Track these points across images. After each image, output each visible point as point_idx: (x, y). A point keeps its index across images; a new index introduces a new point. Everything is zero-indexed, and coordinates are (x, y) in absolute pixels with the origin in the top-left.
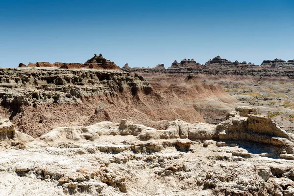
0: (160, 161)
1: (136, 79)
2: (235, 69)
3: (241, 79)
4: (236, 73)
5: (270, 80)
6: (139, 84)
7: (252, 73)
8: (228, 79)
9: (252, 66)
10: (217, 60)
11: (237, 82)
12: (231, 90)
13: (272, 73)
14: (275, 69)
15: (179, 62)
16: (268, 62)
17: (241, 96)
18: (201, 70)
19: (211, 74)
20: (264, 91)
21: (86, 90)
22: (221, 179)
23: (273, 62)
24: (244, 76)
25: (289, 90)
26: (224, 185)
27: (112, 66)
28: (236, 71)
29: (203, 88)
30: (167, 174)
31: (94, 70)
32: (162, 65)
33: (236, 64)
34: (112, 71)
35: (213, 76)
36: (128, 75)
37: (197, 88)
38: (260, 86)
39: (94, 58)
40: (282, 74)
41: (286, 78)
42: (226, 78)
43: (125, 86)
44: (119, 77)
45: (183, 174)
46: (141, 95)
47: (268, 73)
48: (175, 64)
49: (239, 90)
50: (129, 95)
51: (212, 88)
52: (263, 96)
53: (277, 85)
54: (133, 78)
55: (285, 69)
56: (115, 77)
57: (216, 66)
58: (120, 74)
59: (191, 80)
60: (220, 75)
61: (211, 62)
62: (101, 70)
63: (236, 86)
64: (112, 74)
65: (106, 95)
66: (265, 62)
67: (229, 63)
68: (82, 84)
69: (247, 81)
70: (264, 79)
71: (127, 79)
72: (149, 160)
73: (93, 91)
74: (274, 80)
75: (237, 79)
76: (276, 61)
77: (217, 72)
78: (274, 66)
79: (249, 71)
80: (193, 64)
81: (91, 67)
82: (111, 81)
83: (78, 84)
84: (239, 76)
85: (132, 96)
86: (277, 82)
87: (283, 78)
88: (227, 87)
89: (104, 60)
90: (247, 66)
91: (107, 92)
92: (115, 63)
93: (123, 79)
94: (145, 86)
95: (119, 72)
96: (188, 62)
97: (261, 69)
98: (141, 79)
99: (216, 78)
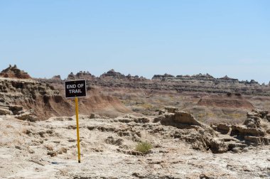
0: (150, 126)
1: (47, 89)
2: (128, 82)
3: (134, 91)
4: (129, 86)
5: (160, 93)
6: (50, 93)
7: (144, 86)
8: (121, 92)
9: (144, 79)
10: (111, 73)
11: (130, 94)
12: (124, 101)
13: (162, 87)
14: (165, 83)
15: (75, 74)
16: (159, 76)
17: (135, 107)
18: (96, 82)
19: (105, 85)
20: (155, 103)
21: (10, 97)
22: (183, 134)
23: (163, 76)
24: (137, 89)
25: (178, 103)
26: (185, 136)
27: (26, 76)
28: (129, 84)
29: (100, 99)
30: (155, 132)
31: (9, 79)
32: (59, 77)
33: (129, 77)
34: (25, 80)
35: (107, 88)
36: (40, 84)
37: (96, 98)
38: (151, 98)
39: (9, 68)
40: (171, 88)
41: (175, 92)
42: (119, 90)
43: (37, 94)
44: (33, 86)
45: (163, 132)
46: (52, 103)
47: (158, 87)
48: (71, 76)
49: (132, 102)
50: (41, 102)
51: (109, 99)
52: (154, 108)
53: (167, 98)
54: (45, 87)
55: (174, 83)
56: (29, 86)
57: (110, 79)
58: (33, 84)
59: (90, 91)
60: (114, 88)
61: (105, 75)
62: (16, 80)
63: (129, 98)
64: (26, 84)
65: (26, 101)
66: (155, 76)
67: (122, 76)
68: (6, 92)
69: (139, 94)
70: (155, 92)
71: (40, 89)
72: (144, 126)
73: (16, 97)
74: (164, 93)
75: (130, 92)
76: (166, 75)
77: (111, 85)
78: (163, 80)
79: (141, 84)
80: (88, 76)
81: (6, 76)
82: (25, 90)
83: (2, 91)
84: (132, 89)
85: (44, 104)
86: (166, 95)
87: (172, 91)
88: (121, 99)
89: (18, 71)
90: (139, 80)
91: (27, 99)
92: (28, 74)
93: (35, 88)
94: (56, 95)
95: (32, 81)
96: (84, 74)
97: (152, 83)
98: (52, 88)
99: (110, 90)
